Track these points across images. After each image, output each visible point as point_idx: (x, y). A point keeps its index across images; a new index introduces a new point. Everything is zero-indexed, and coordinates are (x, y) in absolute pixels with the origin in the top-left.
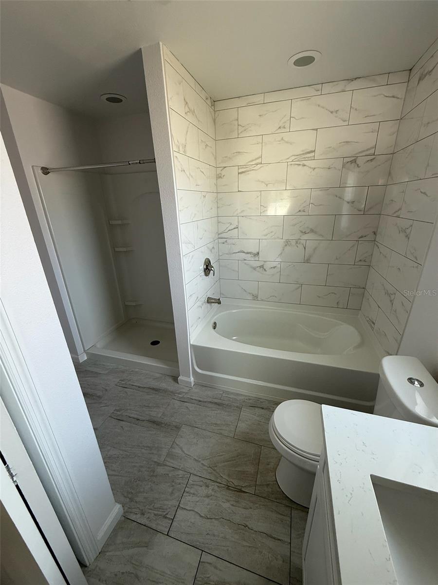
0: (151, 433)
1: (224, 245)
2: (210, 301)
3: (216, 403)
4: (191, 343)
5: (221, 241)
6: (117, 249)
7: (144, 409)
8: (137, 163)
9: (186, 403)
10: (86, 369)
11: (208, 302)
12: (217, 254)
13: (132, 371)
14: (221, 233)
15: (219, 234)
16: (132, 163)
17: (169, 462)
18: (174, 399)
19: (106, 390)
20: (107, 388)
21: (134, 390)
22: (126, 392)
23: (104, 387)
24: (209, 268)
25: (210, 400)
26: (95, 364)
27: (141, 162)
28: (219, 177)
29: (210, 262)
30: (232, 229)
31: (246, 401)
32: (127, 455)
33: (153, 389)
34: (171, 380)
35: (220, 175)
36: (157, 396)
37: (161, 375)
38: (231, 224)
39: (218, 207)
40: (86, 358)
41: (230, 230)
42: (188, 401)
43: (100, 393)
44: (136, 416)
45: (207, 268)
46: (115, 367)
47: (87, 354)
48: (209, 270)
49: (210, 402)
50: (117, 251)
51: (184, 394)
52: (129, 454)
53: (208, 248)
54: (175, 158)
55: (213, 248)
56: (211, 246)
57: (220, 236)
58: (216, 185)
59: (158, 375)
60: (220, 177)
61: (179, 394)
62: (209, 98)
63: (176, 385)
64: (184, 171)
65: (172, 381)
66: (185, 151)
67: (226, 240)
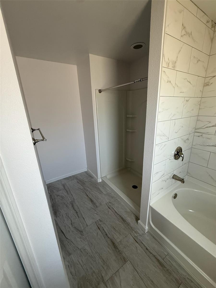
0: (109, 251)
1: (199, 137)
2: (175, 177)
3: (158, 260)
4: (150, 205)
5: (196, 134)
6: (127, 130)
7: (112, 230)
8: (139, 81)
9: (137, 244)
10: (99, 187)
11: (173, 178)
12: (191, 143)
13: (117, 199)
14: (198, 129)
15: (196, 129)
16: (136, 82)
17: (109, 284)
18: (131, 234)
19: (101, 204)
20: (102, 203)
21: (113, 213)
22: (109, 211)
23: (101, 202)
24: (179, 154)
25: (155, 254)
26: (103, 186)
27: (141, 80)
28: (206, 85)
29: (181, 150)
30: (210, 127)
31: (187, 279)
32: (92, 256)
33: (122, 218)
34: (134, 218)
35: (207, 83)
36: (122, 225)
37: (130, 211)
38: (210, 122)
39: (199, 109)
40: (101, 181)
41: (207, 127)
42: (139, 243)
43: (98, 204)
44: (106, 231)
45: (177, 154)
46: (110, 193)
47: (102, 179)
48: (179, 155)
49: (154, 256)
50: (127, 131)
51: (139, 235)
52: (93, 256)
53: (182, 139)
54: (163, 72)
55: (188, 139)
56: (185, 138)
57: (197, 131)
58: (202, 92)
59: (128, 210)
60: (208, 85)
61: (135, 232)
62: (211, 21)
63: (136, 224)
64: (170, 82)
65: (135, 220)
66: (174, 67)
67: (202, 134)
